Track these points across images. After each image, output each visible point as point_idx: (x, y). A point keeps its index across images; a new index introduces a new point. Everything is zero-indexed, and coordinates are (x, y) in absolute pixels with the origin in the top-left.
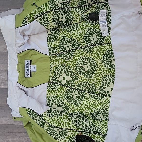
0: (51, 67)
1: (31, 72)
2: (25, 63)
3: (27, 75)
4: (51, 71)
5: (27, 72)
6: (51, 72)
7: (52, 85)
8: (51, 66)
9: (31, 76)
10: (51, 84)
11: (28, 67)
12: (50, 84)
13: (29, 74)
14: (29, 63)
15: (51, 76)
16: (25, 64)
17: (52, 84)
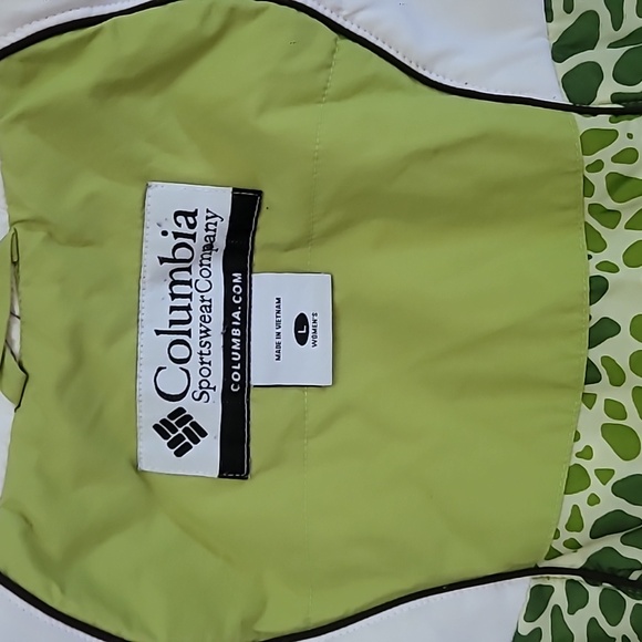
0: (601, 309)
1: (245, 383)
2: (152, 234)
3: (179, 431)
4: (592, 376)
5: (173, 381)
6: (589, 400)
7: (593, 609)
8: (598, 289)
9: (234, 463)
10: (577, 600)
11: (196, 304)
12: (559, 597)
13: (209, 414)
14: (221, 242)
15: (590, 466)
16: (150, 260)
17: (594, 593)
